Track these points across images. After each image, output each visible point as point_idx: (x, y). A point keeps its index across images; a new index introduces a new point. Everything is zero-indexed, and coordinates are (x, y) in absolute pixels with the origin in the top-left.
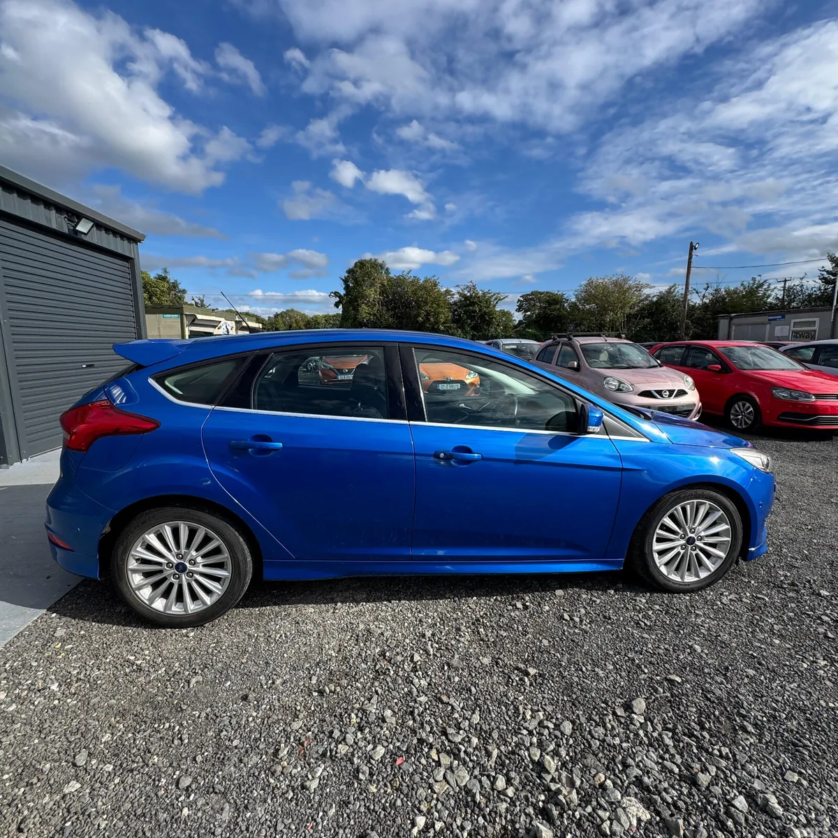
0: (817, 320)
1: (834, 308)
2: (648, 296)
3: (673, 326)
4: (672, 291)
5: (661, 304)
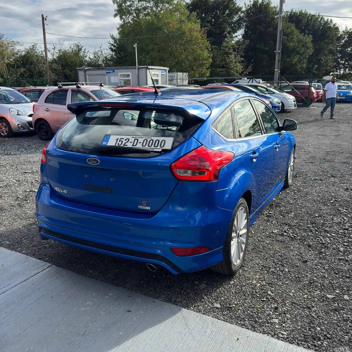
0: (130, 73)
1: (137, 67)
2: (18, 51)
3: (41, 74)
4: (34, 49)
5: (28, 58)
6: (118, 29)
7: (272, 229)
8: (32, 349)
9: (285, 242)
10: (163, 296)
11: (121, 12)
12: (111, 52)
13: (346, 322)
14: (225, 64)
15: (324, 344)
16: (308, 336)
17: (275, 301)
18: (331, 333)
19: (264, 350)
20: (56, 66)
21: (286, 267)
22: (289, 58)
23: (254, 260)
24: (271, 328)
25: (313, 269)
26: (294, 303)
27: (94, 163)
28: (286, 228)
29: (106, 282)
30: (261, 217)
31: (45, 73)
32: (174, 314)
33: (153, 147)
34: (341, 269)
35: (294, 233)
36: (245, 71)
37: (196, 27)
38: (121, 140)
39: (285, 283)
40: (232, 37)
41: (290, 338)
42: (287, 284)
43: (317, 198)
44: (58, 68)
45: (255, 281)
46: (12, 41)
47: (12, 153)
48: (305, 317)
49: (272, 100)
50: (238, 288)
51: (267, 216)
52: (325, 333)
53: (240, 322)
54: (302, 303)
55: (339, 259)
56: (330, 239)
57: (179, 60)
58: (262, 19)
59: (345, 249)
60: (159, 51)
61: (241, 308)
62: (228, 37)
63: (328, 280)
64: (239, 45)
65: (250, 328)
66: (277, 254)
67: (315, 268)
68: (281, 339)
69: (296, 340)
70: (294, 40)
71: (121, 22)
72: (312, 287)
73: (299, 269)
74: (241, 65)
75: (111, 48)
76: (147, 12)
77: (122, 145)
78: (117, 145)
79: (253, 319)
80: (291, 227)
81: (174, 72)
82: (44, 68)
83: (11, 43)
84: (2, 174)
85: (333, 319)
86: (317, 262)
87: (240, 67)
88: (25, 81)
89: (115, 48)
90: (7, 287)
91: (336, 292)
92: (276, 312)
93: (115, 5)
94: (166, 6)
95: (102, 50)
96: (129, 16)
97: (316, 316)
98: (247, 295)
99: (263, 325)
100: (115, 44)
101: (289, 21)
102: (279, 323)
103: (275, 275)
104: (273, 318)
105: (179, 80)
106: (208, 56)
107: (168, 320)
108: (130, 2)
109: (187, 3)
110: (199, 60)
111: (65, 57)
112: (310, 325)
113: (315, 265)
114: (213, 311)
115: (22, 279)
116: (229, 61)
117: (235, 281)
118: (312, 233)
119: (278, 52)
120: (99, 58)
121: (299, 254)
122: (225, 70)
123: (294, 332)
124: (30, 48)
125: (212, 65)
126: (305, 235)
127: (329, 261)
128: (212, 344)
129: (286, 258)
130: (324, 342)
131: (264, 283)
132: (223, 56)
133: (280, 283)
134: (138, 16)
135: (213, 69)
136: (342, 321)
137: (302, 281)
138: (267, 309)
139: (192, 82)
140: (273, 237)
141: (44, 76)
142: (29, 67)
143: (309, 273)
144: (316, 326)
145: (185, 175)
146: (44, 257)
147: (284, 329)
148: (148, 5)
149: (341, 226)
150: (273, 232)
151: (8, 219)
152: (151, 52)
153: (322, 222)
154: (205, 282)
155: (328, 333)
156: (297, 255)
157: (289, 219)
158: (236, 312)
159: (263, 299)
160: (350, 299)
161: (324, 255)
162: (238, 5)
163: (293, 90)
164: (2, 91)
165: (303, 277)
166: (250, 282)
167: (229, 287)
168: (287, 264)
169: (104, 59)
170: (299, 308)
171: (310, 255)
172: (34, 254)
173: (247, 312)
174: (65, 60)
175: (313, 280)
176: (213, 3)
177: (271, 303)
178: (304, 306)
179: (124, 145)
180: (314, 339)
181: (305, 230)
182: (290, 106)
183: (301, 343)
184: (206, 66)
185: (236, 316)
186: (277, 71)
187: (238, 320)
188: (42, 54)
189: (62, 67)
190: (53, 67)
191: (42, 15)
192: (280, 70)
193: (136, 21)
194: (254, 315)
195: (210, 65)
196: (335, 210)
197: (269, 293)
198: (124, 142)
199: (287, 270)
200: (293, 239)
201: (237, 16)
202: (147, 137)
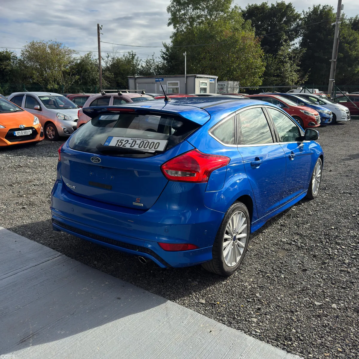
0: (178, 82)
1: (185, 76)
2: (74, 59)
3: (94, 82)
4: (89, 57)
5: (83, 65)
6: (171, 37)
7: (281, 238)
8: (26, 321)
9: (290, 251)
10: (154, 289)
11: (175, 20)
12: (163, 61)
13: (325, 328)
14: (279, 73)
15: (294, 345)
16: (281, 335)
17: (260, 303)
18: (305, 335)
19: (232, 343)
20: (109, 74)
21: (283, 273)
22: (350, 67)
23: (253, 265)
24: (247, 326)
25: (310, 277)
26: (279, 306)
27: (96, 162)
28: (296, 237)
29: (106, 273)
30: (274, 226)
31: (98, 81)
32: (159, 304)
33: (148, 148)
34: (340, 280)
35: (303, 243)
36: (302, 81)
37: (249, 35)
38: (122, 141)
39: (277, 288)
40: (288, 45)
41: (263, 336)
42: (278, 289)
43: (339, 211)
44: (111, 76)
45: (247, 284)
46: (69, 50)
47: (54, 155)
48: (285, 319)
49: (322, 111)
50: (228, 288)
51: (282, 225)
52: (299, 335)
53: (219, 318)
54: (287, 307)
55: (341, 271)
56: (338, 251)
57: (230, 68)
58: (322, 26)
59: (351, 262)
60: (210, 60)
61: (224, 306)
62: (284, 45)
63: (322, 289)
64: (296, 54)
65: (226, 323)
66: (279, 261)
67: (312, 277)
68: (253, 335)
69: (268, 338)
70: (357, 49)
71: (175, 31)
72: (303, 293)
73: (296, 277)
74: (297, 74)
75: (163, 57)
76: (201, 21)
77: (121, 146)
78: (117, 146)
79: (232, 316)
80: (302, 237)
81: (225, 80)
82: (97, 76)
83: (68, 52)
84: (41, 174)
85: (312, 324)
86: (317, 271)
87: (295, 77)
88: (79, 88)
89: (167, 57)
90: (19, 270)
91: (326, 300)
92: (257, 312)
93: (170, 13)
94: (221, 14)
95: (154, 59)
96: (183, 24)
97: (297, 319)
98: (235, 295)
99: (240, 323)
100: (167, 53)
101: (352, 28)
102: (257, 322)
103: (270, 279)
104: (252, 317)
105: (229, 89)
106: (261, 65)
107: (151, 309)
108: (184, 11)
109: (242, 11)
110: (252, 69)
111: (118, 66)
112: (287, 327)
113: (314, 274)
114: (197, 306)
115: (34, 264)
116: (284, 70)
117: (228, 282)
118: (321, 244)
119: (333, 61)
120: (151, 67)
121: (300, 262)
122: (280, 79)
123: (268, 331)
124: (85, 57)
125: (265, 74)
126: (313, 245)
127: (329, 271)
128: (185, 332)
129: (286, 266)
130: (295, 343)
131: (256, 286)
132: (278, 64)
133: (272, 287)
134: (191, 24)
135: (267, 77)
136: (320, 326)
137: (295, 288)
138: (250, 309)
139: (243, 90)
140: (280, 245)
141: (97, 83)
142: (84, 75)
143: (305, 281)
144: (293, 328)
145: (176, 175)
146: (58, 247)
147: (259, 328)
148: (203, 13)
149: (355, 240)
150: (281, 241)
151: (36, 213)
152: (203, 60)
153: (337, 234)
154: (198, 280)
155: (302, 336)
156: (299, 263)
157: (303, 229)
158: (218, 308)
159: (248, 300)
160: (337, 308)
161: (326, 265)
162: (296, 11)
163: (348, 101)
164: (52, 97)
165: (298, 284)
166: (242, 284)
167: (220, 287)
168: (285, 271)
169: (156, 67)
170: (282, 311)
171: (312, 265)
172: (50, 244)
173: (229, 310)
174: (118, 68)
175: (307, 287)
176: (270, 10)
177: (256, 304)
178: (288, 310)
179: (123, 146)
180: (286, 339)
181: (315, 241)
182: (342, 118)
183: (271, 341)
184: (259, 74)
185: (217, 312)
186: (332, 80)
187: (217, 315)
188: (96, 62)
189: (114, 74)
190: (106, 74)
191: (98, 25)
192: (335, 80)
193: (190, 29)
194: (235, 312)
195: (263, 74)
196: (355, 224)
197: (258, 295)
198: (124, 143)
199: (283, 276)
200: (299, 248)
201: (296, 23)
202: (144, 139)
